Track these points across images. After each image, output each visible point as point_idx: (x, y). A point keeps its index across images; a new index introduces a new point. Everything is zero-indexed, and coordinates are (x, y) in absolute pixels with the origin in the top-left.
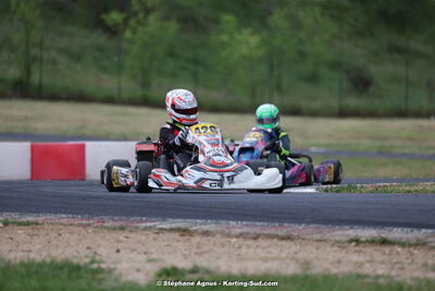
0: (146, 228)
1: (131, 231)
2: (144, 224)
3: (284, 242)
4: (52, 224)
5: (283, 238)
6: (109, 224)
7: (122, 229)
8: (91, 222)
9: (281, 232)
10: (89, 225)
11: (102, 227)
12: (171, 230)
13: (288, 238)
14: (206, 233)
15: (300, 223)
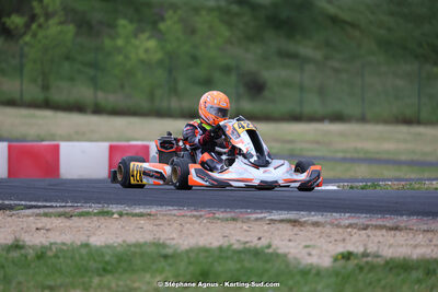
0: (257, 219)
1: (243, 222)
2: (255, 216)
3: (393, 232)
4: (165, 215)
5: (391, 229)
6: (221, 216)
7: (234, 219)
8: (202, 213)
9: (389, 223)
10: (201, 216)
11: (215, 218)
12: (282, 221)
13: (396, 228)
14: (316, 224)
15: (402, 215)
